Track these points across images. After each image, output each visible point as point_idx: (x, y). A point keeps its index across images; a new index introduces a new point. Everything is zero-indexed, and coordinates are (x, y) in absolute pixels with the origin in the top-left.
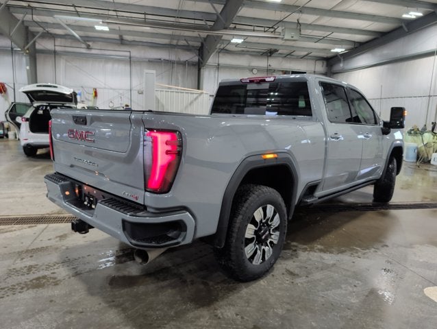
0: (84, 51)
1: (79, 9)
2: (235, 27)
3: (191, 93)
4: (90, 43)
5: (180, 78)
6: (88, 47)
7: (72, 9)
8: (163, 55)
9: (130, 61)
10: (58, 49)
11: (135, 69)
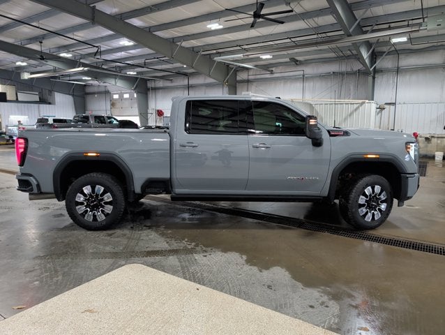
0: (268, 76)
1: (244, 47)
2: (390, 26)
3: (351, 104)
4: (273, 69)
5: (352, 88)
6: (272, 72)
7: (239, 48)
8: (334, 68)
9: (304, 78)
10: (251, 77)
11: (309, 85)
